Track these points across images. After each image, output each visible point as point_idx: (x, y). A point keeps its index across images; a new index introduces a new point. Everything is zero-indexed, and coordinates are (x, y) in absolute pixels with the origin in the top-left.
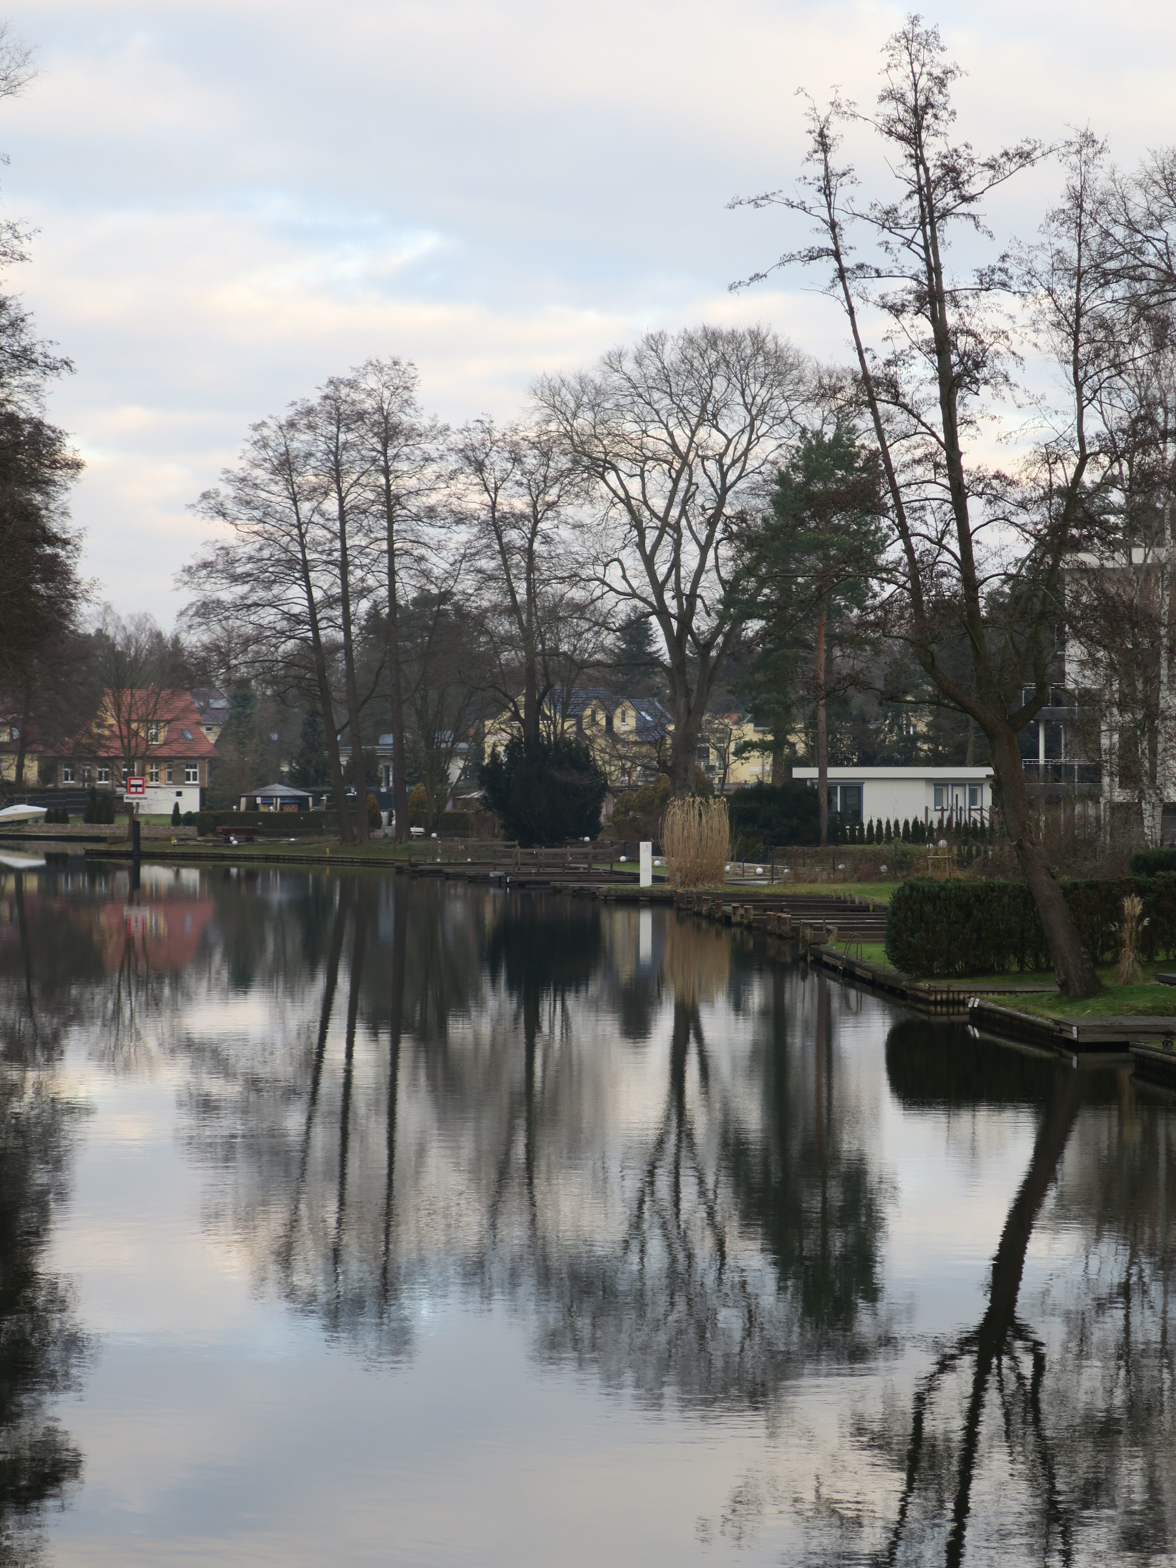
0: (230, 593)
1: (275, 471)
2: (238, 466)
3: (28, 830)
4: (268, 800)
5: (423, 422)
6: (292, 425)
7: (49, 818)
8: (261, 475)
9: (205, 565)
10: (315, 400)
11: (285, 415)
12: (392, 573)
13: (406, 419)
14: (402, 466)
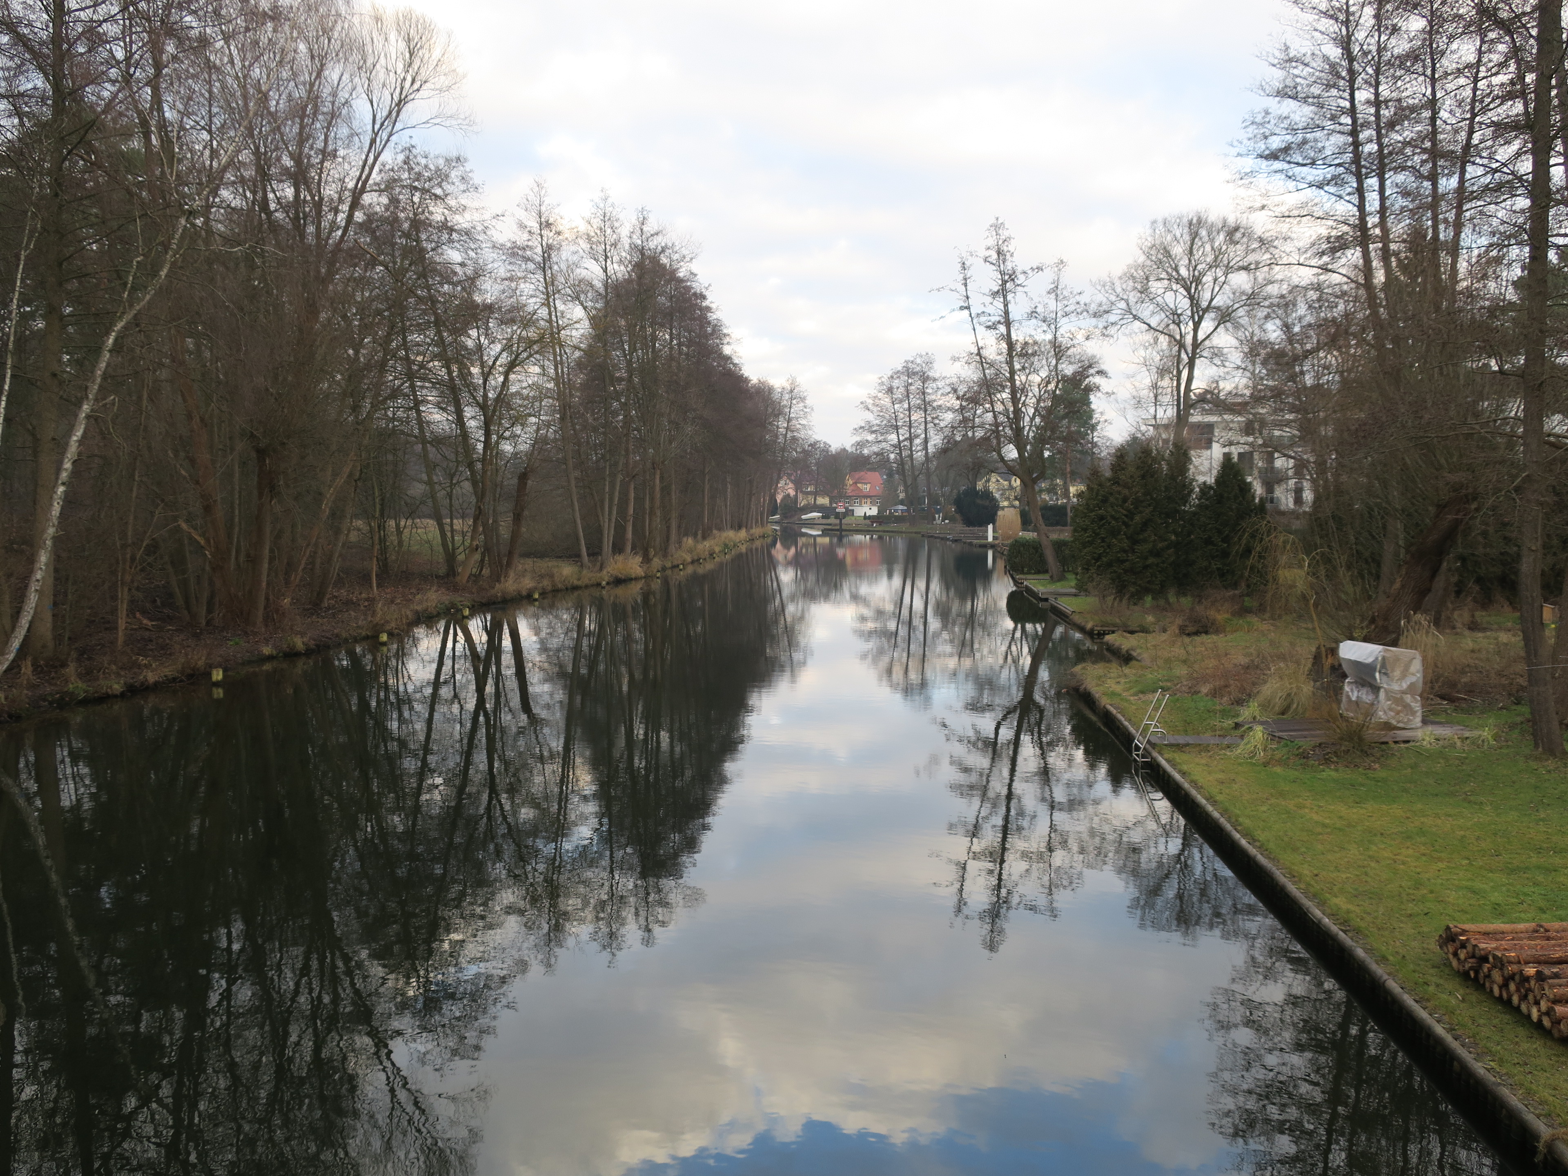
0: (871, 437)
1: (887, 393)
2: (874, 392)
3: (816, 522)
4: (896, 511)
5: (937, 375)
6: (892, 377)
7: (823, 517)
8: (880, 395)
9: (861, 428)
10: (900, 368)
11: (890, 373)
12: (926, 429)
13: (931, 374)
14: (929, 391)
